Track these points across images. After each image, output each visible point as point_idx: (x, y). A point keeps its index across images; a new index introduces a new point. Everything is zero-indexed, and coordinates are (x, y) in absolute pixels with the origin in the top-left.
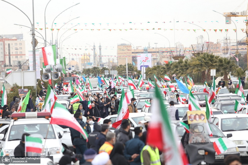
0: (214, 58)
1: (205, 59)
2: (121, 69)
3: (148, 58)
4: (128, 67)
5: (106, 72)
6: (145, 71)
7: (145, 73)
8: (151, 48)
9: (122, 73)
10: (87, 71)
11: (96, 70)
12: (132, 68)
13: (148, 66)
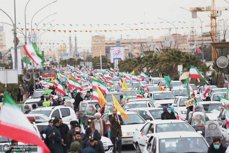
0: (181, 54)
1: (172, 55)
2: (95, 60)
3: (120, 51)
4: (102, 59)
5: (82, 64)
6: (117, 64)
7: (118, 66)
8: (123, 39)
9: (97, 64)
10: (64, 62)
11: (72, 61)
12: (106, 59)
13: (121, 58)
